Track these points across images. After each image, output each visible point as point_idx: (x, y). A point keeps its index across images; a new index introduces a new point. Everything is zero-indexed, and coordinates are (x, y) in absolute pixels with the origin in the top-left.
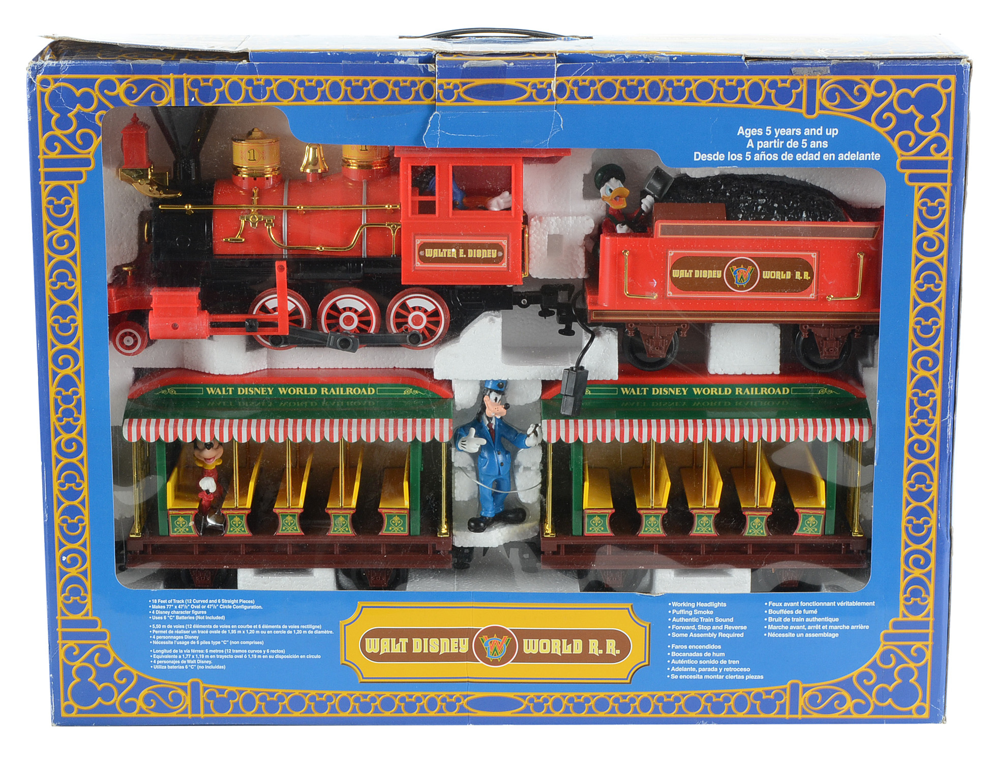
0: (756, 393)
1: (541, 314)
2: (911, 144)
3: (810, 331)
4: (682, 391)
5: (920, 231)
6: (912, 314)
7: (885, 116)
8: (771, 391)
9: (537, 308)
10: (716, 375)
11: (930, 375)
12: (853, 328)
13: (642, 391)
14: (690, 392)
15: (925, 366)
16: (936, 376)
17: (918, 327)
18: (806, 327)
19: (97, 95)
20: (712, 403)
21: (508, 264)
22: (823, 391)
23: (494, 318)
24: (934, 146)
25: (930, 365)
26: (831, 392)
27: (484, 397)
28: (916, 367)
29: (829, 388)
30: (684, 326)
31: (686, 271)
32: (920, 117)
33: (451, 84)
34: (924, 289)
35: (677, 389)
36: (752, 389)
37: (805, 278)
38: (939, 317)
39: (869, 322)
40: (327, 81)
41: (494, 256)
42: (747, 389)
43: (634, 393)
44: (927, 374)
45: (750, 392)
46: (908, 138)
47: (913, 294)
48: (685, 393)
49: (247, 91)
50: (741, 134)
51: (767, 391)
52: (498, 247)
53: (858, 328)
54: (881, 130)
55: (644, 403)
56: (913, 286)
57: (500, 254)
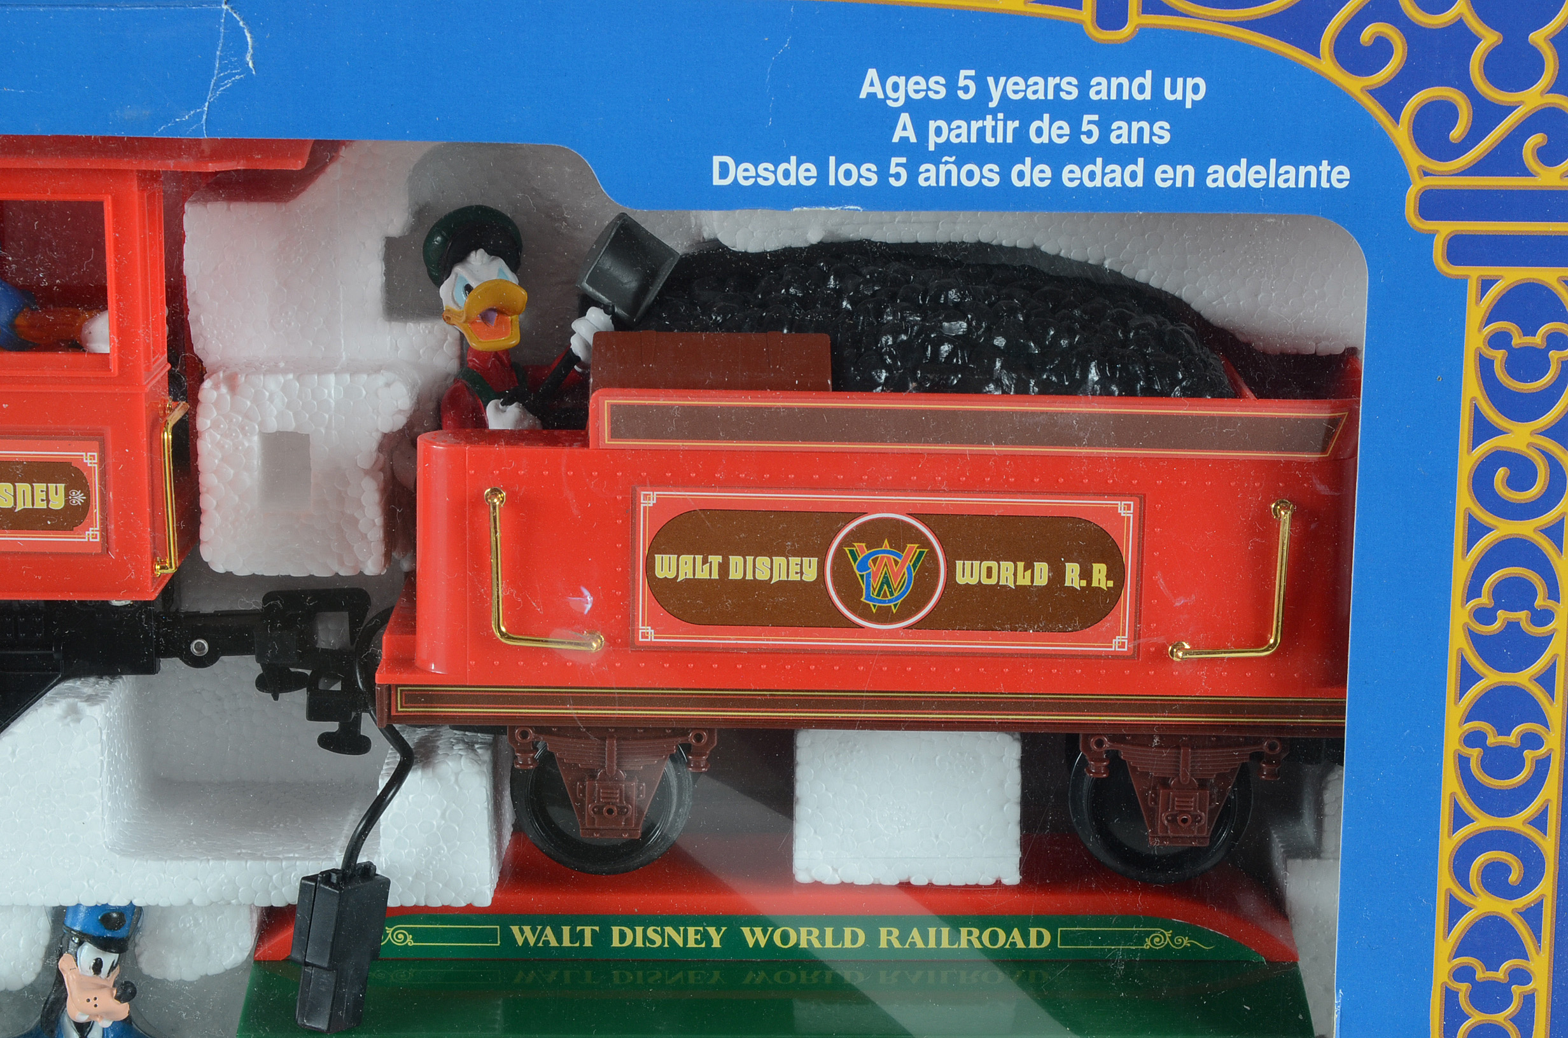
0: (945, 944)
1: (262, 684)
2: (1457, 134)
3: (1113, 757)
4: (706, 937)
5: (1483, 430)
6: (1455, 711)
7: (1367, 35)
8: (994, 938)
9: (246, 667)
10: (817, 886)
11: (1514, 911)
12: (1256, 748)
13: (577, 936)
14: (733, 939)
15: (1495, 880)
16: (1532, 915)
17: (1475, 754)
18: (1100, 743)
20: (803, 974)
21: (105, 530)
22: (1159, 939)
23: (82, 705)
24: (1535, 140)
25: (1514, 878)
26: (1186, 942)
27: (61, 955)
28: (1466, 886)
29: (1178, 931)
30: (698, 738)
31: (699, 558)
32: (1489, 39)
34: (1497, 626)
35: (691, 930)
36: (932, 931)
37: (1095, 584)
38: (1545, 724)
39: (1308, 728)
41: (58, 503)
42: (915, 933)
43: (554, 943)
44: (1505, 908)
45: (926, 941)
46: (1448, 112)
47: (1458, 641)
48: (716, 944)
50: (871, 96)
51: (979, 938)
52: (73, 477)
53: (1272, 747)
54: (1355, 85)
55: (588, 973)
56: (1460, 615)
57: (78, 498)
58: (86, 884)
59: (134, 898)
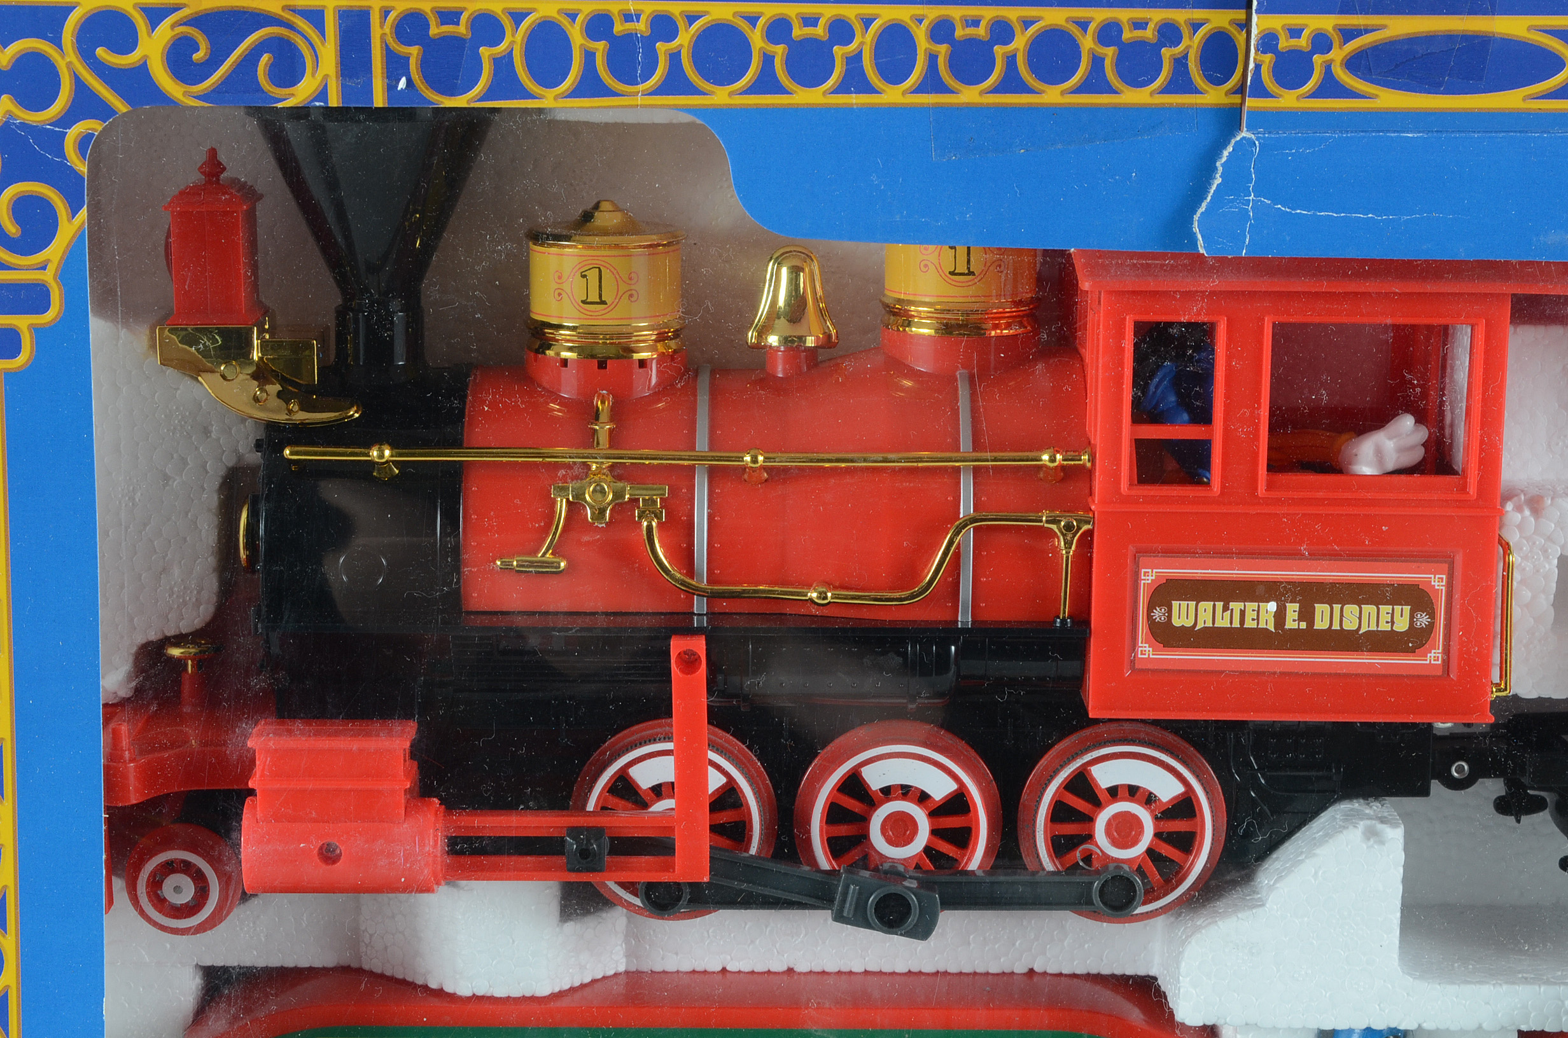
1: (1505, 808)
9: (1492, 788)
19: (69, 65)
21: (1447, 651)
23: (1380, 827)
33: (1306, 33)
40: (867, 22)
41: (1402, 625)
49: (589, 56)
52: (1417, 597)
57: (1423, 620)
58: (1377, 1007)
59: (1425, 1021)
